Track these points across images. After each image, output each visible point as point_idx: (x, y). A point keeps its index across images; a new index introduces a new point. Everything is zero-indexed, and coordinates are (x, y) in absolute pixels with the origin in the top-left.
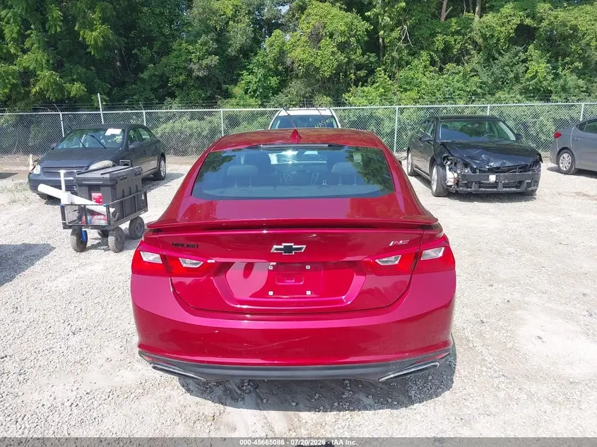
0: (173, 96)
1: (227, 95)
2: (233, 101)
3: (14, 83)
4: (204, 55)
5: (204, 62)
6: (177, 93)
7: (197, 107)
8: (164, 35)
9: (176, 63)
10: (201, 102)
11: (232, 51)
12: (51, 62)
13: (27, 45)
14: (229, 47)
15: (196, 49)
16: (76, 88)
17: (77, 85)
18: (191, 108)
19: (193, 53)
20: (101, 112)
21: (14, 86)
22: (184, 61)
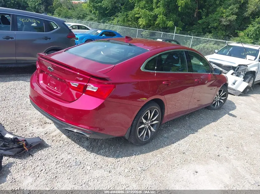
0: (210, 32)
1: (236, 35)
2: (238, 38)
3: (150, 19)
4: (230, 15)
5: (229, 18)
6: (212, 31)
7: (220, 39)
8: (216, 4)
9: (215, 17)
10: (223, 37)
11: (246, 14)
12: (164, 12)
13: (158, 5)
14: (246, 12)
15: (227, 12)
16: (170, 23)
17: (171, 22)
18: (217, 39)
19: (225, 13)
20: (174, 34)
21: (150, 20)
22: (219, 17)
